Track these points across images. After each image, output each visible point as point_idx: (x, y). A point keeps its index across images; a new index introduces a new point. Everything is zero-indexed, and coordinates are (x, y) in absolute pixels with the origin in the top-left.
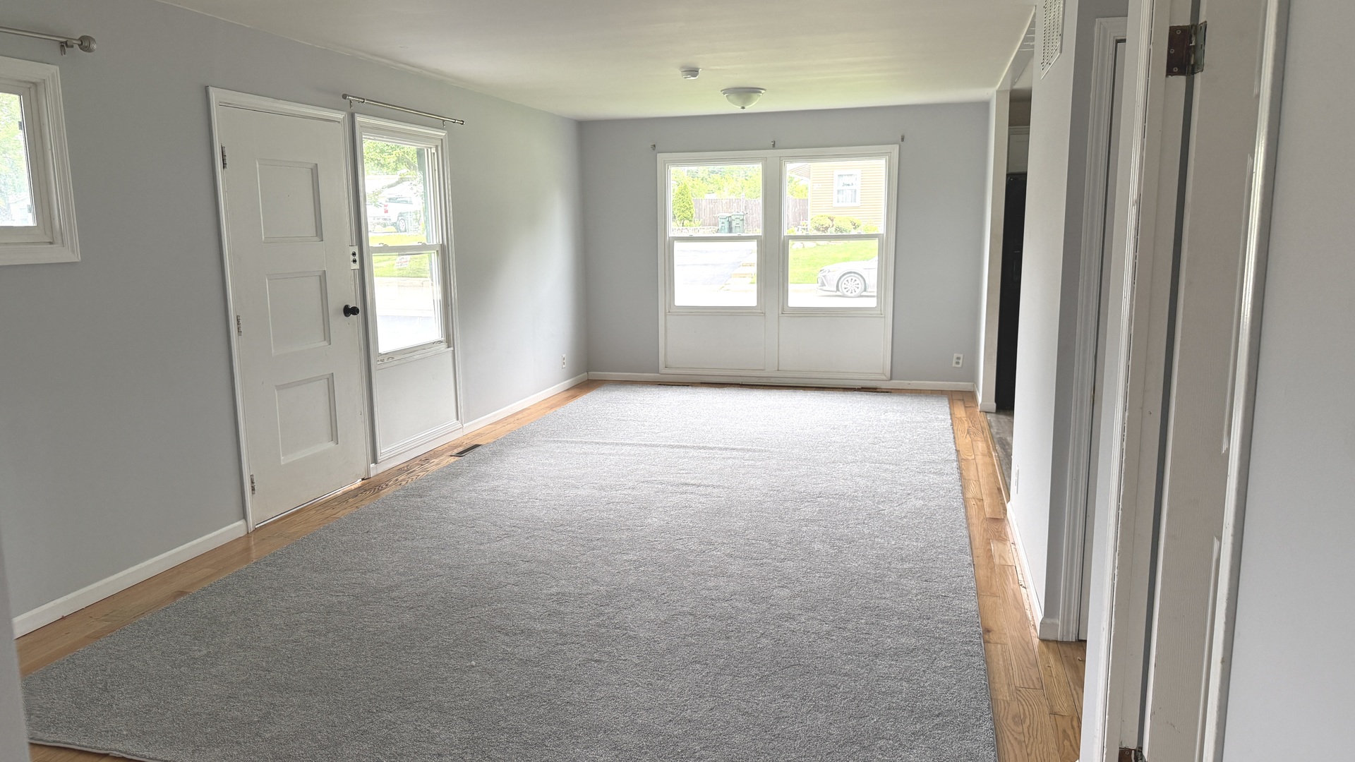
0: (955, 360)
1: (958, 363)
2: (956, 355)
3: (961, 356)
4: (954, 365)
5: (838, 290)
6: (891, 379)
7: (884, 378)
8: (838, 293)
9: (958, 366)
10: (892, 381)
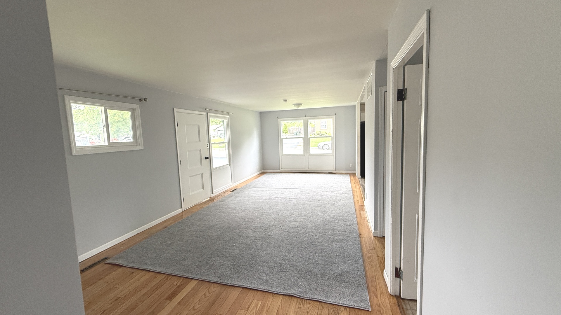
3: (352, 165)
4: (350, 167)
5: (322, 148)
6: (336, 170)
7: (334, 170)
8: (323, 149)
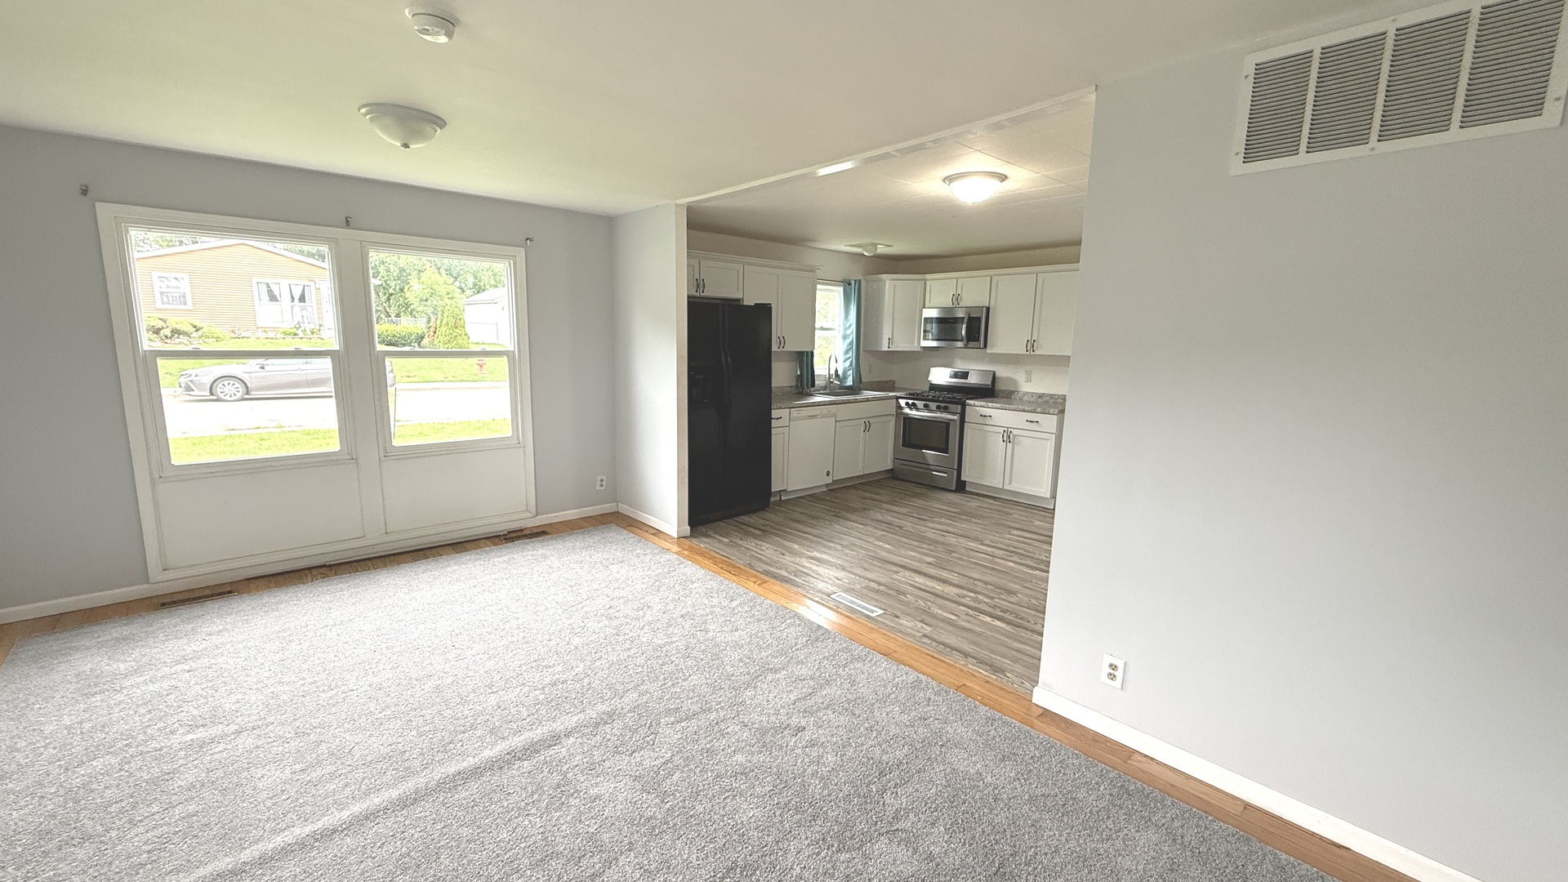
0: (599, 483)
1: (602, 485)
2: (599, 478)
3: (605, 478)
4: (598, 488)
5: (212, 394)
6: (537, 515)
7: (530, 515)
8: (214, 397)
9: (602, 488)
10: (538, 517)
